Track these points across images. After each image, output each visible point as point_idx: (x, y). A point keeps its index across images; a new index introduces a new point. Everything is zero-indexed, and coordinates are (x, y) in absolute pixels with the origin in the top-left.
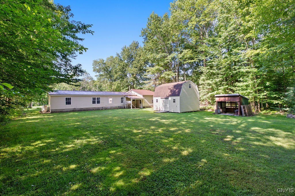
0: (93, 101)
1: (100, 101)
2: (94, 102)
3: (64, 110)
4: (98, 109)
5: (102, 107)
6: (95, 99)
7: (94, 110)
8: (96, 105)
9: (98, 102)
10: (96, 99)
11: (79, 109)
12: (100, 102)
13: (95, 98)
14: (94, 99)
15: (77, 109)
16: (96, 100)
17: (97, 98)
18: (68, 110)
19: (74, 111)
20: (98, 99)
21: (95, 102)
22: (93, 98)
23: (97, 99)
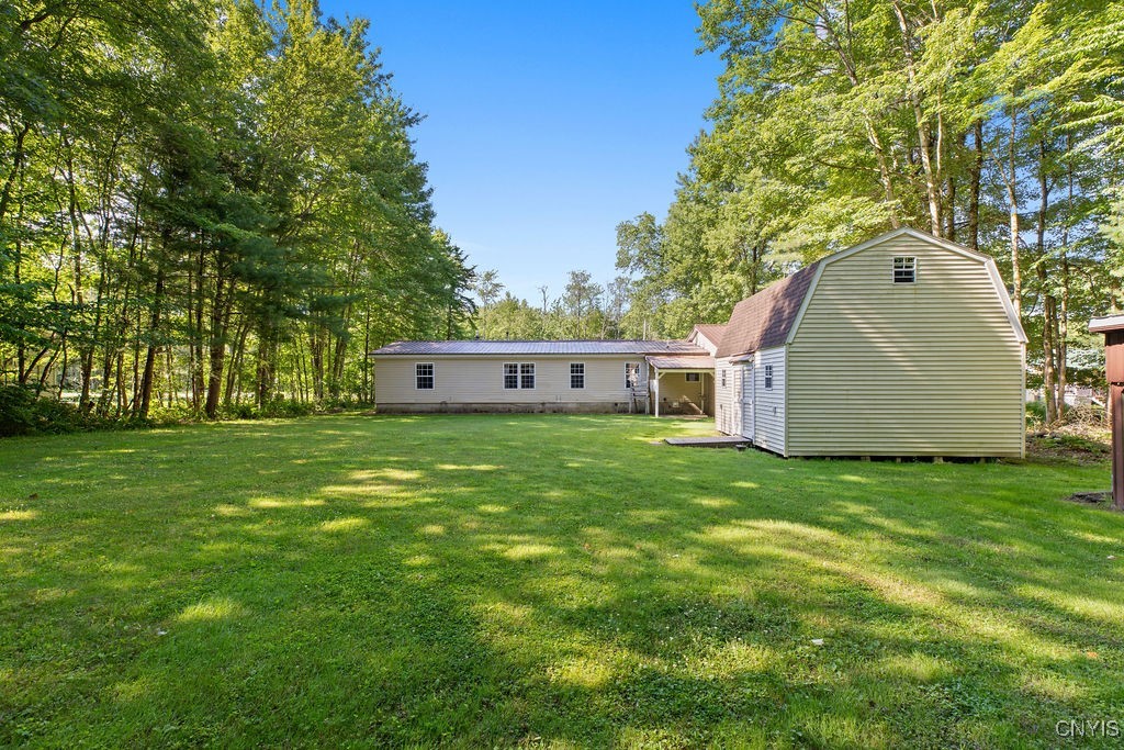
0: (506, 377)
1: (532, 377)
2: (511, 383)
3: (412, 408)
4: (526, 411)
5: (543, 404)
6: (516, 372)
7: (510, 411)
8: (519, 395)
9: (528, 382)
10: (519, 369)
11: (458, 406)
12: (532, 382)
13: (516, 367)
14: (512, 369)
15: (450, 406)
16: (519, 375)
17: (523, 367)
18: (424, 408)
19: (442, 411)
20: (528, 372)
21: (516, 382)
22: (506, 366)
23: (523, 372)
